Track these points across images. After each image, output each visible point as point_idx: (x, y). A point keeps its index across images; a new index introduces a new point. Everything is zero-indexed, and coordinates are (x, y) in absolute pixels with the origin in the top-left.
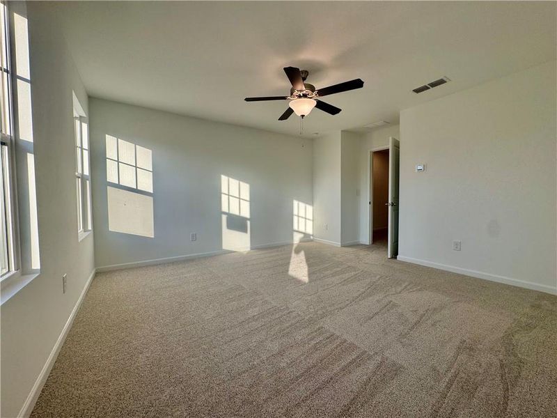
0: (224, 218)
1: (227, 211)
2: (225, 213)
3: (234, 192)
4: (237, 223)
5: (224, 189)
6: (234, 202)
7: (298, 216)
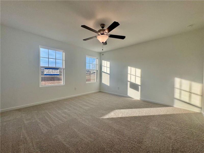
0: (129, 83)
1: (130, 81)
2: (129, 81)
3: (133, 73)
4: (134, 86)
5: (129, 72)
6: (133, 77)
7: (181, 89)
